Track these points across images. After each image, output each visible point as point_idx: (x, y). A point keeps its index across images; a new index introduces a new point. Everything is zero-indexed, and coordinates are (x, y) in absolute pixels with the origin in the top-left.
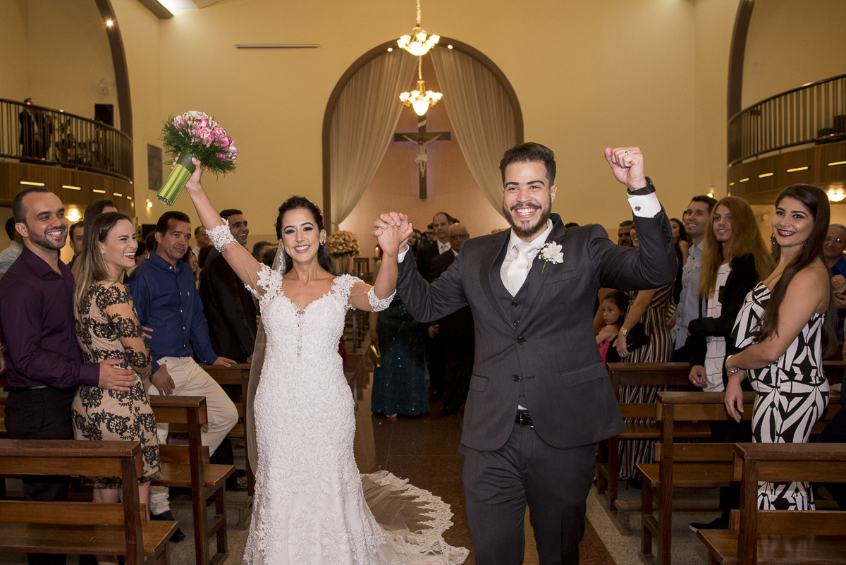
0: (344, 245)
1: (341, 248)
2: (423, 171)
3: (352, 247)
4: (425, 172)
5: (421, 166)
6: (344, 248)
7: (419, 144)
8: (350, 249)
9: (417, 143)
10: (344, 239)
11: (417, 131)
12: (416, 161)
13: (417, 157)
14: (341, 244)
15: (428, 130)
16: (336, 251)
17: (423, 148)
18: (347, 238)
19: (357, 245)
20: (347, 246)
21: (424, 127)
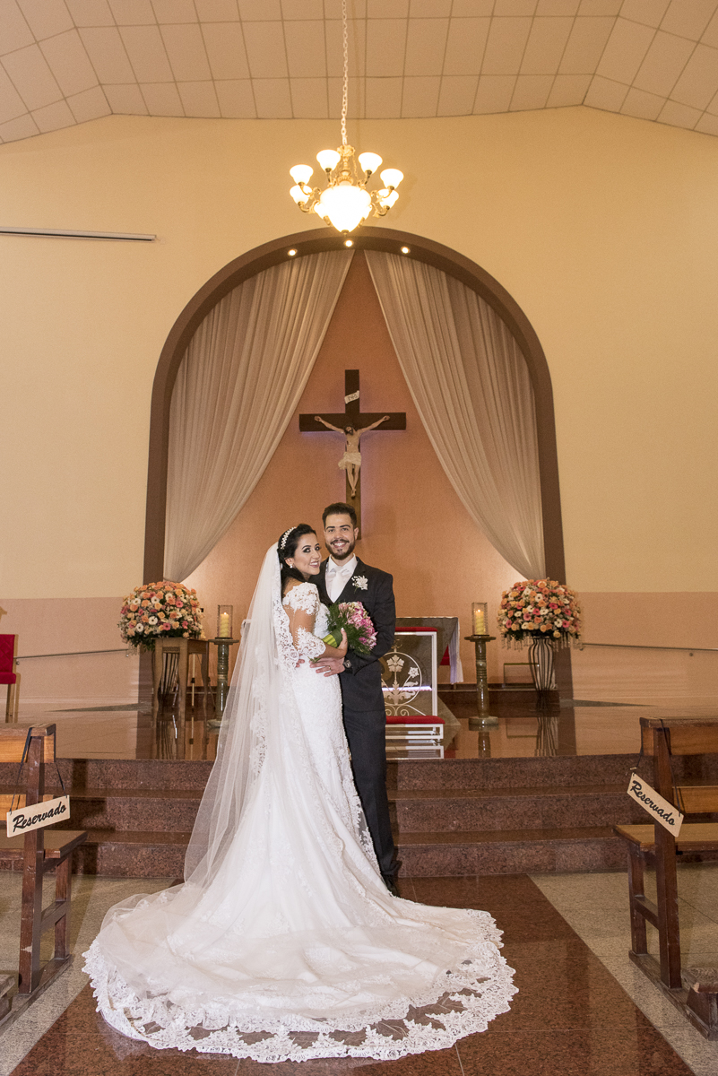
0: (161, 615)
1: (153, 621)
2: (353, 485)
3: (181, 620)
4: (358, 485)
5: (350, 477)
6: (160, 623)
7: (347, 432)
8: (176, 625)
9: (342, 432)
10: (163, 601)
11: (343, 411)
12: (342, 464)
13: (342, 457)
14: (154, 613)
15: (363, 410)
16: (140, 628)
17: (353, 441)
18: (169, 596)
19: (196, 618)
20: (167, 617)
21: (357, 402)
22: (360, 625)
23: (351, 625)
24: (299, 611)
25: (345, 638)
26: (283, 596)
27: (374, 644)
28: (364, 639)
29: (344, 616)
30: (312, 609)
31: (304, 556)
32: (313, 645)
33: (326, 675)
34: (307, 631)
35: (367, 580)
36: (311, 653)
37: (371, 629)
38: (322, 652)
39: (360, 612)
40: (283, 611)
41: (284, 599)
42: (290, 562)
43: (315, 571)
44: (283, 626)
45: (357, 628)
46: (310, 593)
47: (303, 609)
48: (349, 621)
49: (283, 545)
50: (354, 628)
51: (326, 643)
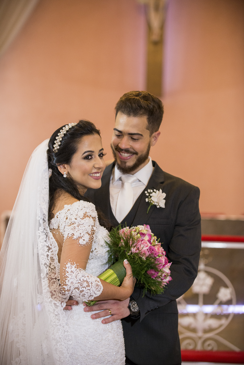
22: (148, 254)
23: (137, 254)
24: (71, 238)
25: (129, 272)
26: (51, 216)
27: (168, 279)
28: (153, 272)
29: (127, 243)
30: (87, 238)
31: (84, 163)
32: (85, 284)
33: (105, 322)
34: (77, 267)
35: (164, 195)
36: (84, 295)
37: (163, 259)
38: (99, 294)
39: (146, 238)
40: (51, 235)
41: (53, 221)
42: (64, 170)
43: (96, 184)
44: (49, 254)
45: (144, 258)
46: (85, 216)
47: (75, 237)
48: (133, 250)
49: (56, 147)
50: (140, 258)
51: (103, 282)
